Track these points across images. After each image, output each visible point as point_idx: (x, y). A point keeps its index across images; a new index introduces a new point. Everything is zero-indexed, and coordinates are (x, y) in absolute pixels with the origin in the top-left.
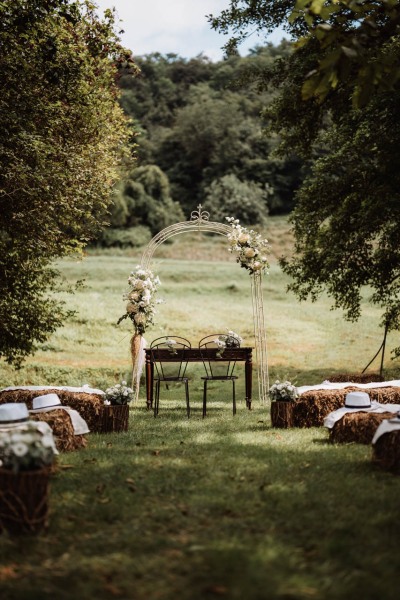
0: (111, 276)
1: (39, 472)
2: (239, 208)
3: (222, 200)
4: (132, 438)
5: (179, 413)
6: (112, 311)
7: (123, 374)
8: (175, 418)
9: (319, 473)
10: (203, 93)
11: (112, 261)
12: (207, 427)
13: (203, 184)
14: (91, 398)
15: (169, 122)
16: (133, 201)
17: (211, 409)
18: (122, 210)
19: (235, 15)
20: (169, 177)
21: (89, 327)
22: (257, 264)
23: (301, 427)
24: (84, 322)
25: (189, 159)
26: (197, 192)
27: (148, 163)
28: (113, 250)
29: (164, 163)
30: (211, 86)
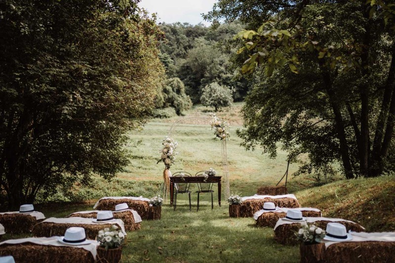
0: (156, 133)
1: (117, 249)
2: (219, 98)
3: (210, 95)
4: (162, 223)
5: (186, 208)
6: (156, 152)
7: (160, 184)
8: (184, 211)
9: (248, 244)
10: (201, 42)
11: (156, 125)
12: (199, 217)
13: (201, 86)
14: (143, 203)
15: (184, 57)
16: (166, 95)
17: (202, 206)
18: (161, 99)
19: (215, 13)
20: (184, 83)
21: (144, 160)
22: (224, 135)
23: (243, 217)
24: (142, 158)
25: (194, 74)
26: (198, 91)
27: (174, 77)
28: (157, 119)
29: (182, 76)
30: (205, 38)
